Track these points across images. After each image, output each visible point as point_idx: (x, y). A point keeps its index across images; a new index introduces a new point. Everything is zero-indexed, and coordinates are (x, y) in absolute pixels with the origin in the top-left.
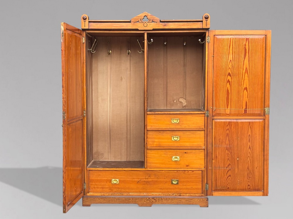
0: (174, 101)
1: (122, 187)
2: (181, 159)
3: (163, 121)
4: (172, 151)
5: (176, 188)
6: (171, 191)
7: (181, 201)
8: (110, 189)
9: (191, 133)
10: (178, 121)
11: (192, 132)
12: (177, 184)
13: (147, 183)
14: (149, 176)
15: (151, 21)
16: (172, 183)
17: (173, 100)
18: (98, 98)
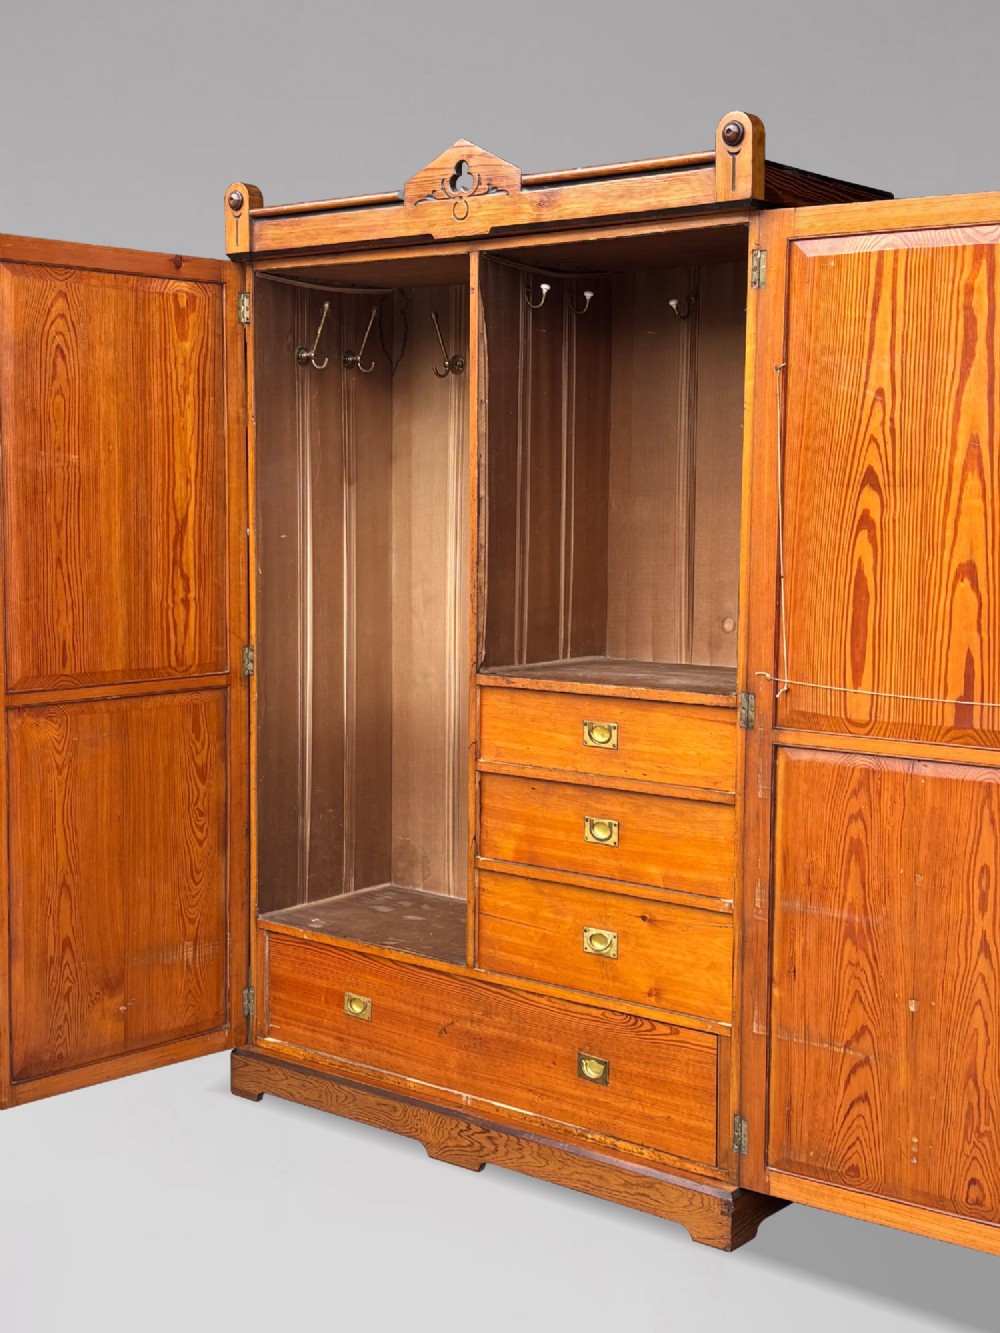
0: (723, 622)
1: (384, 1042)
2: (622, 946)
3: (548, 730)
4: (585, 895)
5: (596, 1102)
6: (574, 1115)
7: (601, 1178)
8: (341, 1039)
9: (669, 810)
10: (614, 741)
11: (676, 806)
12: (603, 1080)
13: (479, 1043)
14: (486, 1013)
15: (484, 187)
16: (581, 1074)
17: (719, 618)
18: (409, 587)
